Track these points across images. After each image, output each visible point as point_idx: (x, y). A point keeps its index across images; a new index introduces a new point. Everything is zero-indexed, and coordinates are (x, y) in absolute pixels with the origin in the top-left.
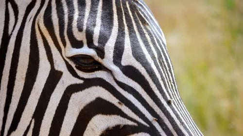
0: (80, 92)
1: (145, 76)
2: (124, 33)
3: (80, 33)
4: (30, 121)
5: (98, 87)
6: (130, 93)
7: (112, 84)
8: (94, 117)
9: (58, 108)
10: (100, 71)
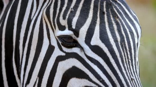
0: (63, 61)
1: (107, 53)
2: (96, 23)
3: (63, 20)
4: (36, 78)
5: (74, 58)
6: (95, 65)
7: (83, 58)
8: (71, 79)
9: (51, 71)
10: (76, 48)
